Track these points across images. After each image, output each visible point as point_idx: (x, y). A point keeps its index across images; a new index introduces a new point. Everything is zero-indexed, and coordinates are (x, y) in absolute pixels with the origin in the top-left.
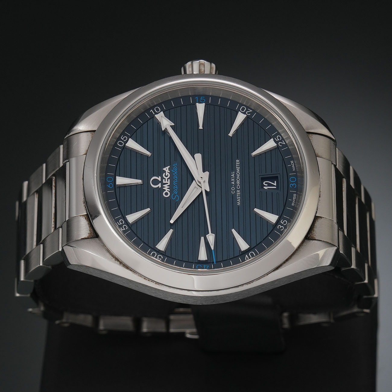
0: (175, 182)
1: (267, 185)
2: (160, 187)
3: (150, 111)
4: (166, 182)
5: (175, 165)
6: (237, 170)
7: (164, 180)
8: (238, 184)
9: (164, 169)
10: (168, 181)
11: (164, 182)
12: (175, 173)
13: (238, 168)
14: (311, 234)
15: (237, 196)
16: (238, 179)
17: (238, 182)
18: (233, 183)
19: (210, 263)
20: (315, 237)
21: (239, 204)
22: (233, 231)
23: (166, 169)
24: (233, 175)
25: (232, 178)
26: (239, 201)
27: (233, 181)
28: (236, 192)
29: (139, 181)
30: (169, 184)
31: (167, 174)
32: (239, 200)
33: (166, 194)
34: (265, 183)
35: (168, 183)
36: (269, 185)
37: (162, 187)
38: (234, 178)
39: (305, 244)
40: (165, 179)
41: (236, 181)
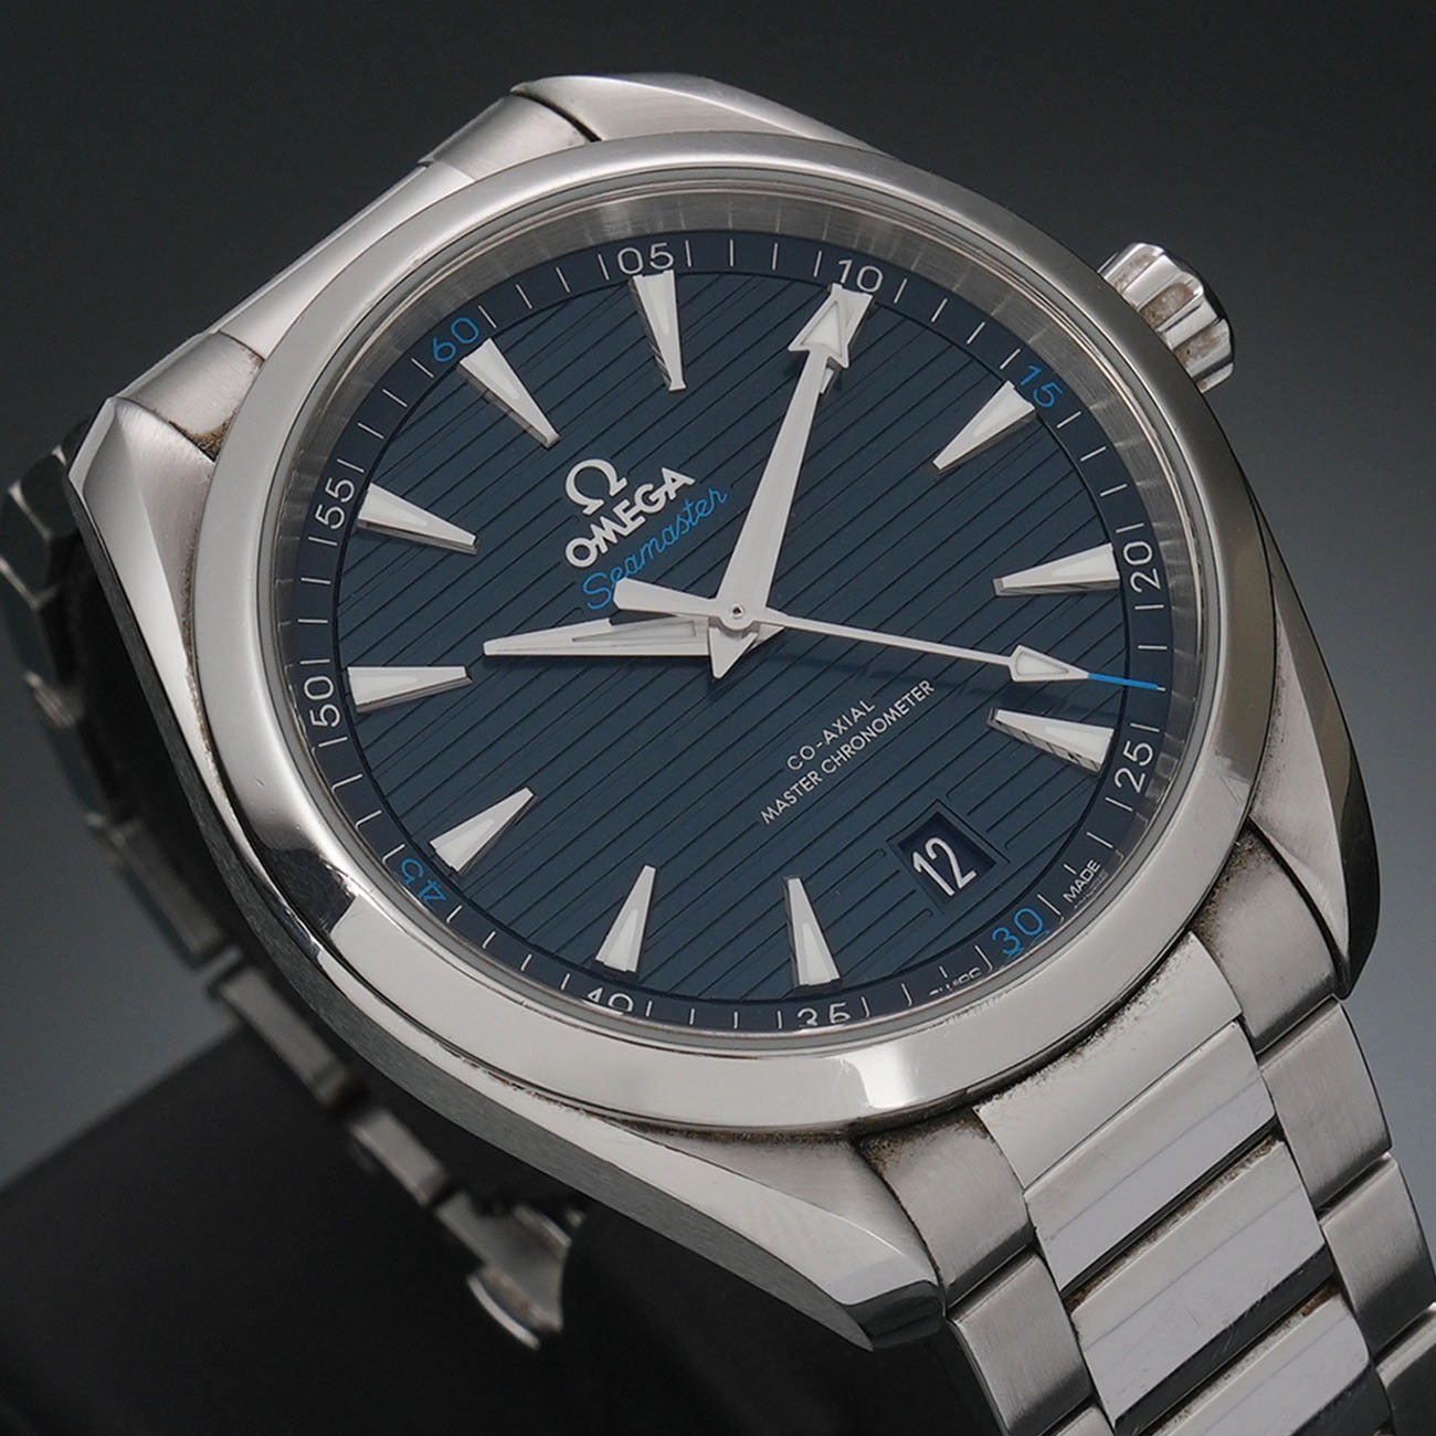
0: (653, 547)
1: (933, 856)
2: (585, 511)
3: (841, 263)
4: (625, 518)
5: (715, 496)
6: (892, 711)
7: (626, 503)
8: (841, 755)
9: (667, 473)
10: (633, 519)
11: (618, 510)
12: (687, 518)
13: (900, 709)
14: (885, 1144)
15: (794, 787)
16: (857, 743)
17: (847, 751)
18: (828, 739)
19: (460, 893)
20: (888, 1165)
21: (768, 815)
22: (648, 874)
23: (674, 480)
24: (857, 714)
25: (842, 720)
26: (780, 809)
27: (835, 730)
28: (803, 773)
29: (546, 431)
30: (625, 532)
31: (659, 494)
32: (781, 805)
33: (582, 552)
34: (936, 847)
35: (625, 526)
36: (941, 864)
37: (595, 518)
38: (847, 725)
39: (826, 1150)
40: (633, 504)
41: (844, 739)
